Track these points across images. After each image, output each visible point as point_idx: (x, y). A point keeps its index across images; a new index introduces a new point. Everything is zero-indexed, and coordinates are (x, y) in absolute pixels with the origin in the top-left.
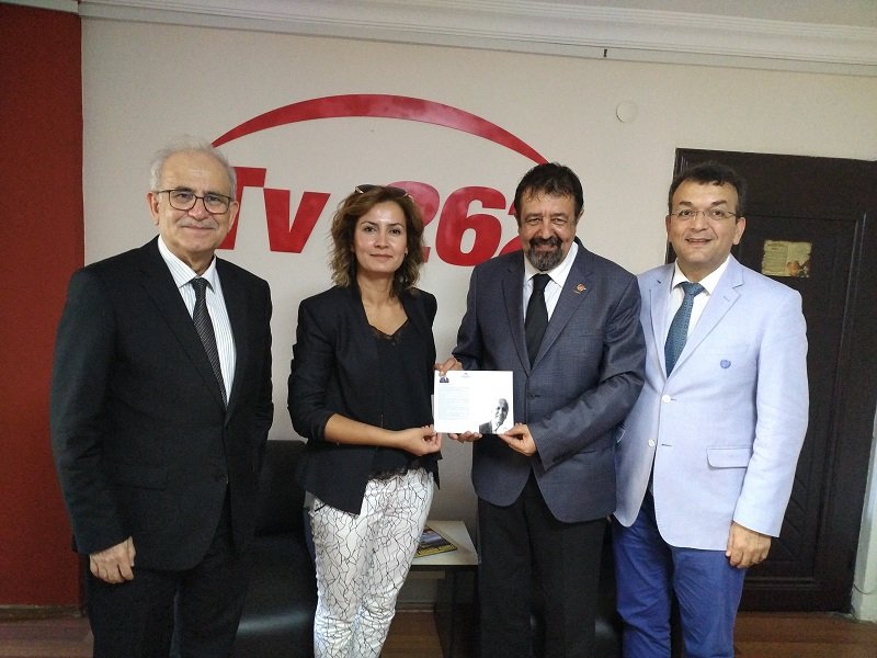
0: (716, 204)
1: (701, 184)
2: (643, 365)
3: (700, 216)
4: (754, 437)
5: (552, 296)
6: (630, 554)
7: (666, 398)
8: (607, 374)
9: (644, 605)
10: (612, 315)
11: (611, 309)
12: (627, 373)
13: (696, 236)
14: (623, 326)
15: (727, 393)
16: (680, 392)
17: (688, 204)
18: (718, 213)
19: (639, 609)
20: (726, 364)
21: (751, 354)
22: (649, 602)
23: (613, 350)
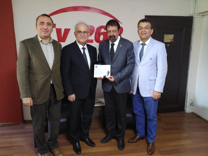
0: (146, 26)
1: (143, 22)
2: (135, 61)
3: (143, 29)
4: (157, 73)
5: (115, 48)
6: (135, 100)
7: (140, 67)
8: (128, 63)
9: (139, 110)
10: (128, 51)
11: (127, 50)
12: (131, 63)
13: (143, 33)
14: (130, 53)
15: (151, 65)
16: (143, 65)
17: (141, 27)
18: (147, 28)
19: (138, 111)
20: (151, 59)
21: (156, 56)
22: (140, 109)
23: (128, 58)
